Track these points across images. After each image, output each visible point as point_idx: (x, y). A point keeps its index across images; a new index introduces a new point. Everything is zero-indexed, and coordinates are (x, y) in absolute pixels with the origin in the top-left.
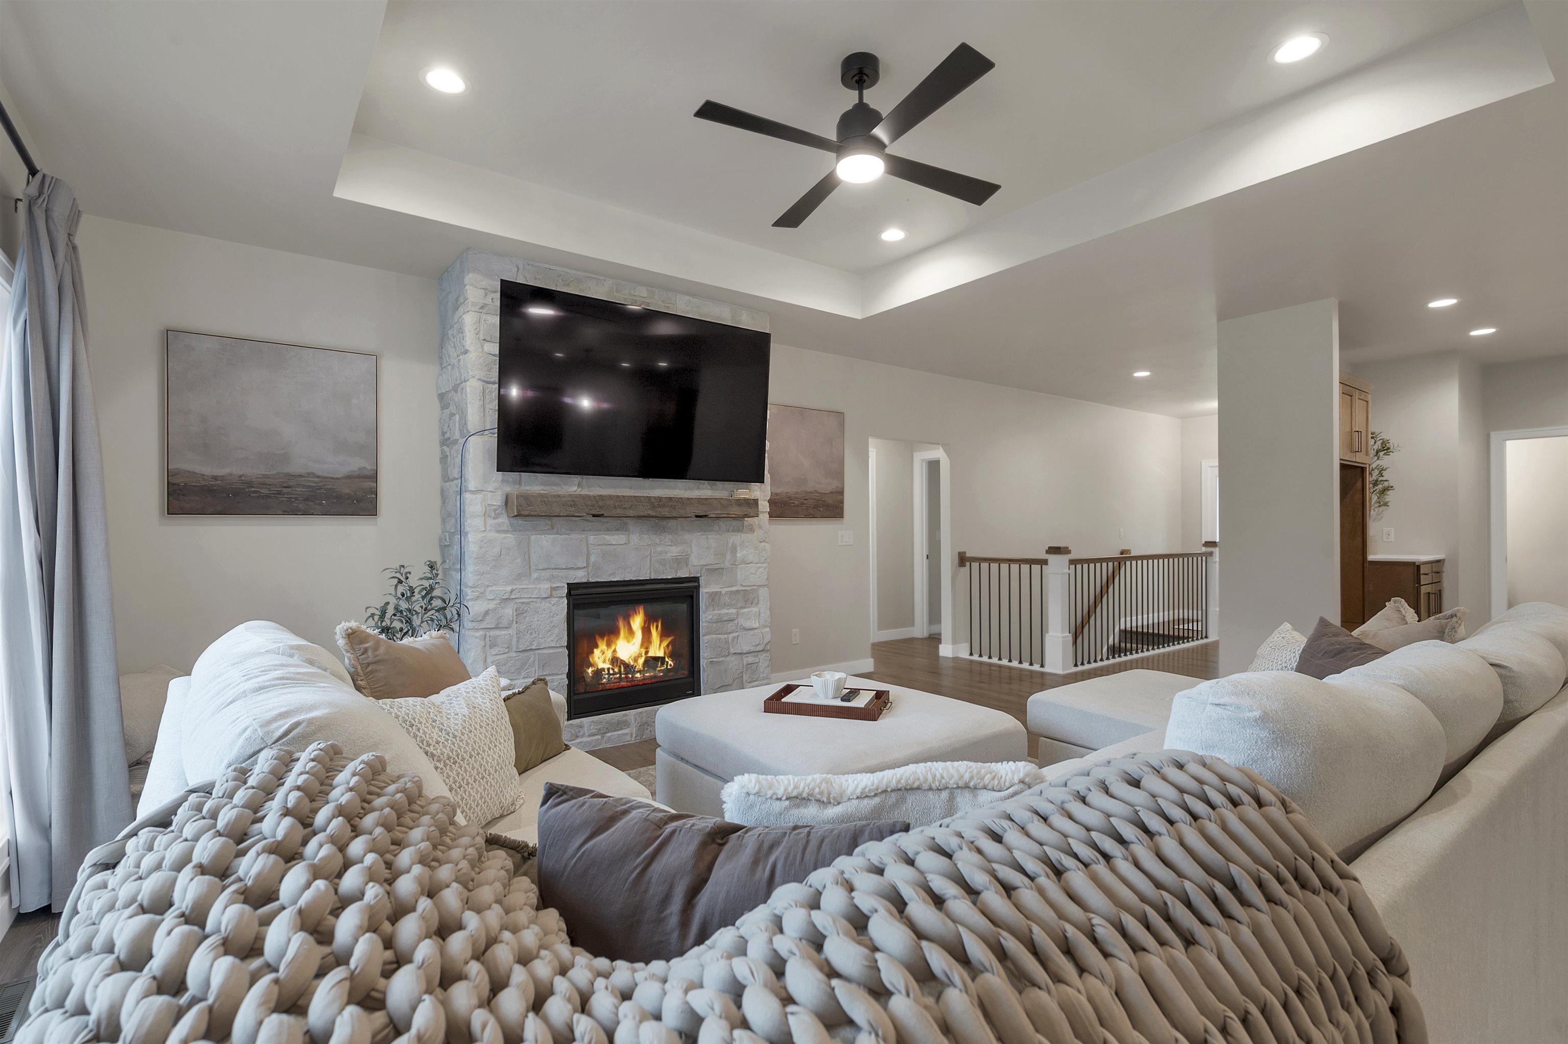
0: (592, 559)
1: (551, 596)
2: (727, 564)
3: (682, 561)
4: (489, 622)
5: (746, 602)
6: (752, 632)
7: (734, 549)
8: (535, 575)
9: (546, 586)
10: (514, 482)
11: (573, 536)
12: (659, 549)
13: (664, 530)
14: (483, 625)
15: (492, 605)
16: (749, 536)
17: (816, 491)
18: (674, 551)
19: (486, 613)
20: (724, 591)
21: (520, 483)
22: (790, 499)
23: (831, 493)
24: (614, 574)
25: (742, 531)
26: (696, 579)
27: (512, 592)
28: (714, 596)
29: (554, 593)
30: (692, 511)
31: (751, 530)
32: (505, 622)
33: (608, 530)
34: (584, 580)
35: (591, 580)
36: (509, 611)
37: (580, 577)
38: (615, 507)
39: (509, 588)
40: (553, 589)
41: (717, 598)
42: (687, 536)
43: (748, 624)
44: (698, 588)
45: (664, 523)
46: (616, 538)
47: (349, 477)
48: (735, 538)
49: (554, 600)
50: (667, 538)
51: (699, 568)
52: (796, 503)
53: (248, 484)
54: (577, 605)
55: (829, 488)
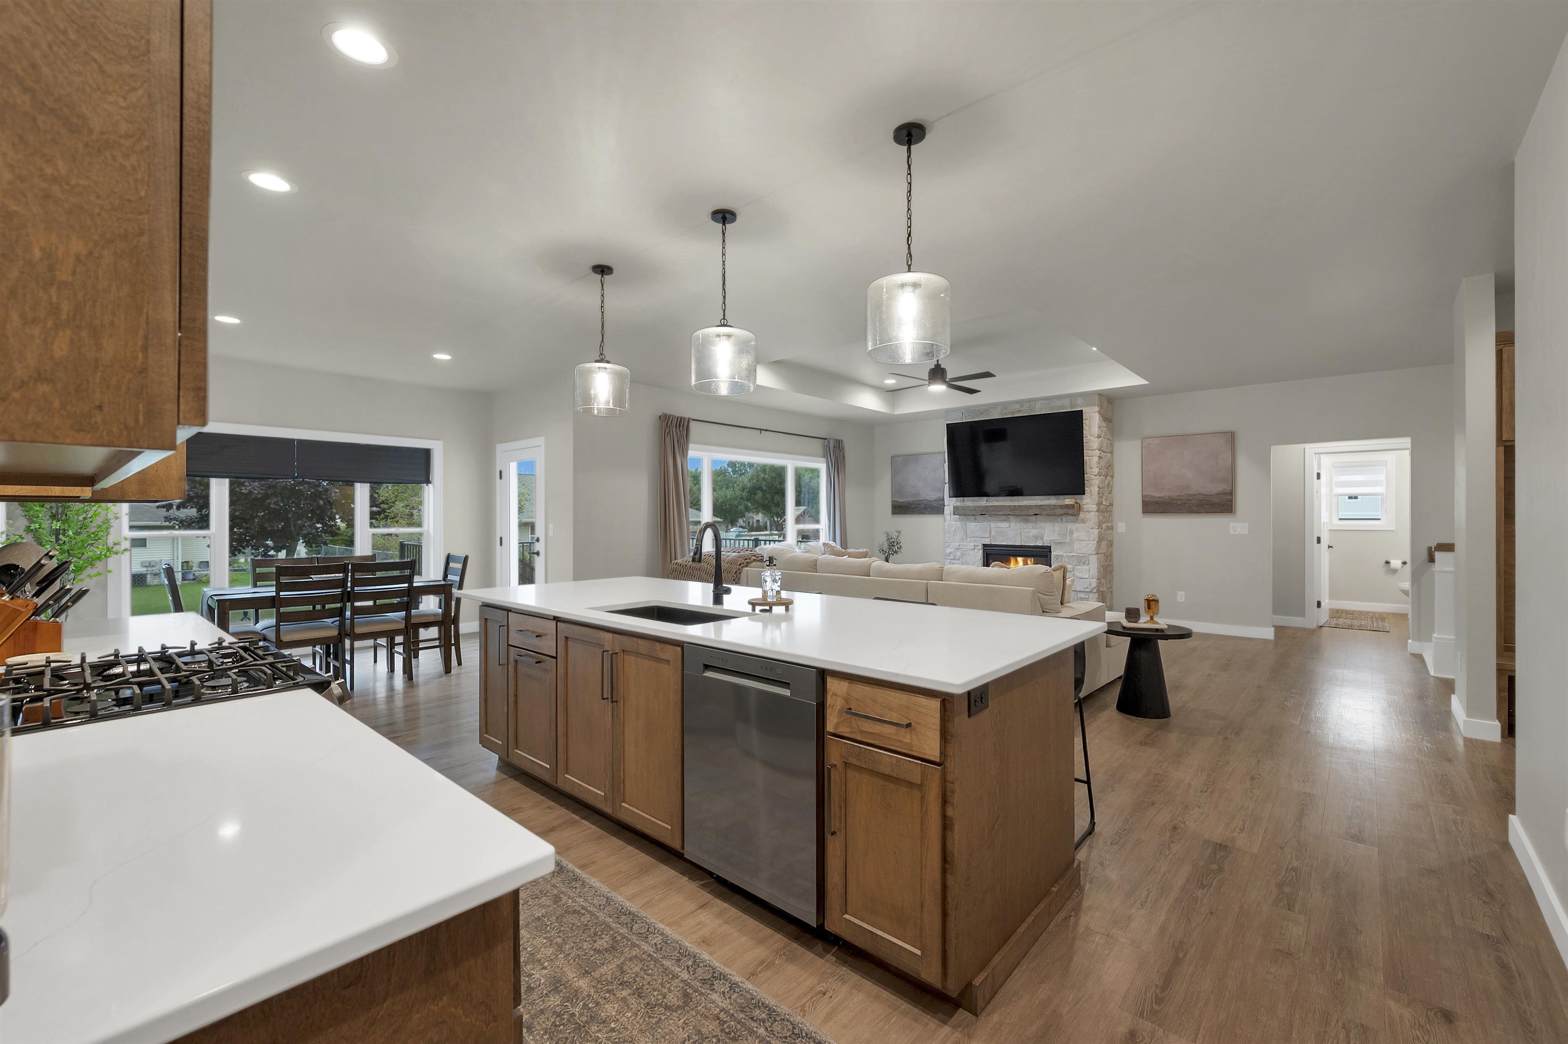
0: (993, 534)
1: (974, 549)
2: (1068, 540)
3: (1037, 537)
4: (952, 557)
5: (1080, 563)
6: (1083, 580)
7: (1071, 533)
8: (968, 539)
9: (972, 544)
10: (961, 501)
11: (984, 523)
12: (1026, 530)
13: (1028, 521)
14: (950, 558)
15: (952, 550)
16: (1082, 525)
17: (1199, 495)
18: (1034, 532)
19: (950, 553)
20: (1065, 555)
21: (963, 501)
24: (1003, 541)
25: (1076, 522)
26: (1050, 547)
27: (959, 545)
28: (1057, 557)
29: (976, 548)
30: (1032, 512)
31: (1084, 521)
32: (957, 558)
33: (999, 521)
34: (989, 543)
35: (993, 543)
36: (959, 553)
37: (987, 542)
38: (993, 511)
39: (958, 544)
40: (975, 546)
41: (1060, 558)
42: (1043, 524)
43: (1080, 575)
44: (1050, 551)
45: (1028, 518)
46: (1004, 525)
47: (935, 500)
48: (1071, 526)
49: (976, 551)
50: (1030, 525)
51: (1049, 541)
52: (1179, 503)
53: (910, 504)
54: (987, 554)
55: (1216, 491)
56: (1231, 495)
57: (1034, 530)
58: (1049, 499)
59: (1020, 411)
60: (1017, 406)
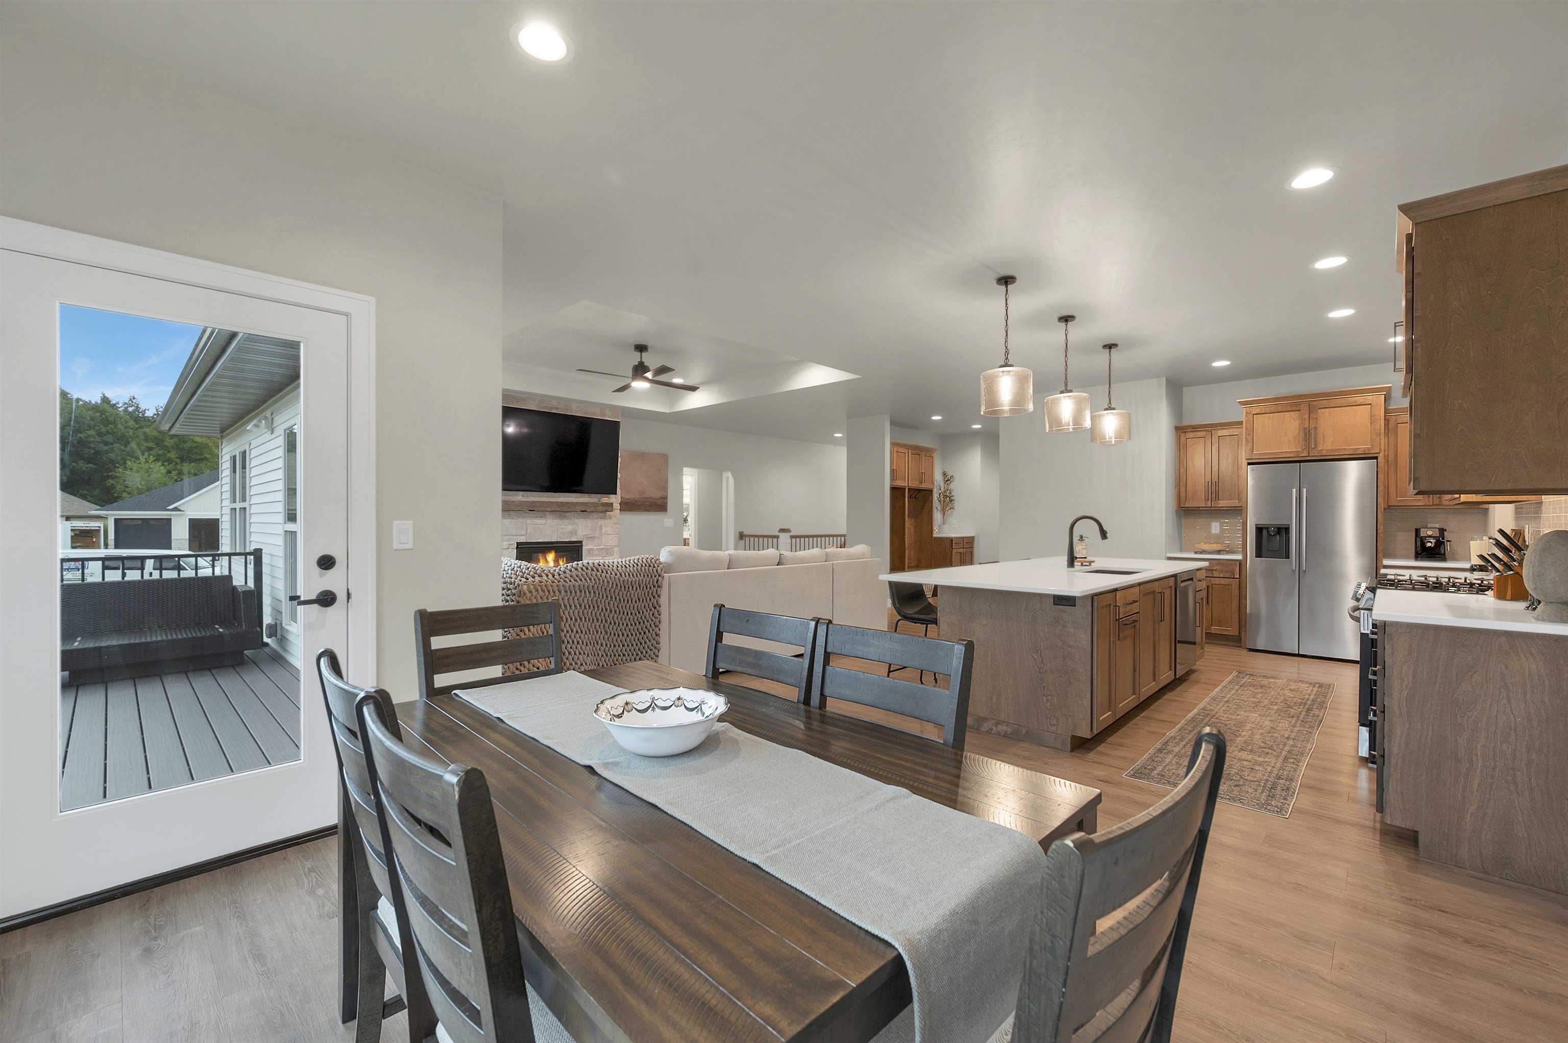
0: (529, 531)
1: (509, 548)
2: (597, 535)
3: (572, 533)
5: (607, 554)
7: (601, 527)
8: (501, 538)
9: (507, 543)
11: (519, 520)
12: (562, 527)
13: (564, 517)
16: (608, 521)
17: (651, 497)
18: (570, 528)
20: (595, 548)
22: (636, 501)
23: (660, 498)
24: (539, 538)
25: (604, 519)
26: (581, 542)
28: (590, 550)
29: (510, 547)
30: (578, 508)
31: (610, 518)
33: (537, 517)
34: (525, 541)
35: (528, 541)
37: (523, 539)
38: (540, 507)
40: (510, 545)
42: (577, 521)
44: (582, 546)
45: (565, 514)
48: (601, 522)
49: (510, 550)
50: (566, 521)
51: (582, 537)
52: (640, 503)
54: (521, 552)
55: (659, 496)
56: (666, 498)
57: (569, 526)
58: (582, 497)
59: (557, 408)
60: (554, 403)
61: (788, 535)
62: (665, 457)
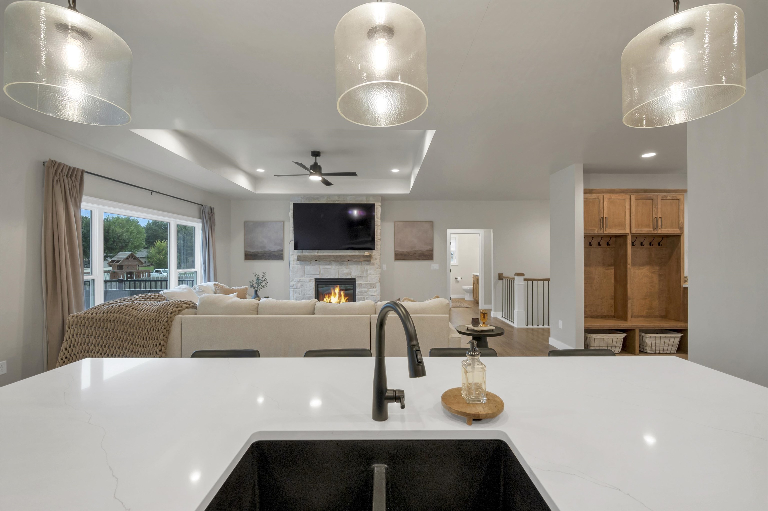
0: (321, 272)
1: (310, 281)
2: (365, 275)
3: (348, 274)
4: (295, 287)
5: (371, 287)
6: (373, 296)
7: (367, 271)
8: (306, 276)
9: (308, 279)
10: (301, 252)
11: (316, 266)
12: (342, 270)
13: (343, 264)
14: (293, 288)
15: (295, 283)
16: (372, 266)
18: (346, 271)
19: (294, 285)
20: (364, 283)
21: (303, 252)
23: (426, 251)
24: (328, 276)
25: (370, 265)
26: (355, 279)
27: (300, 280)
30: (347, 259)
31: (373, 264)
32: (298, 287)
33: (326, 264)
34: (319, 278)
35: (321, 278)
36: (299, 285)
37: (318, 277)
38: (324, 259)
39: (299, 279)
40: (310, 280)
41: (361, 285)
42: (351, 266)
43: (371, 294)
44: (355, 281)
45: (343, 262)
46: (329, 267)
47: (277, 251)
48: (366, 267)
49: (311, 282)
50: (344, 267)
51: (355, 276)
52: (411, 254)
53: (258, 253)
54: (317, 284)
55: (426, 249)
56: (432, 250)
57: (346, 270)
58: (355, 252)
59: (338, 201)
60: (337, 198)
61: (522, 278)
62: (432, 224)
